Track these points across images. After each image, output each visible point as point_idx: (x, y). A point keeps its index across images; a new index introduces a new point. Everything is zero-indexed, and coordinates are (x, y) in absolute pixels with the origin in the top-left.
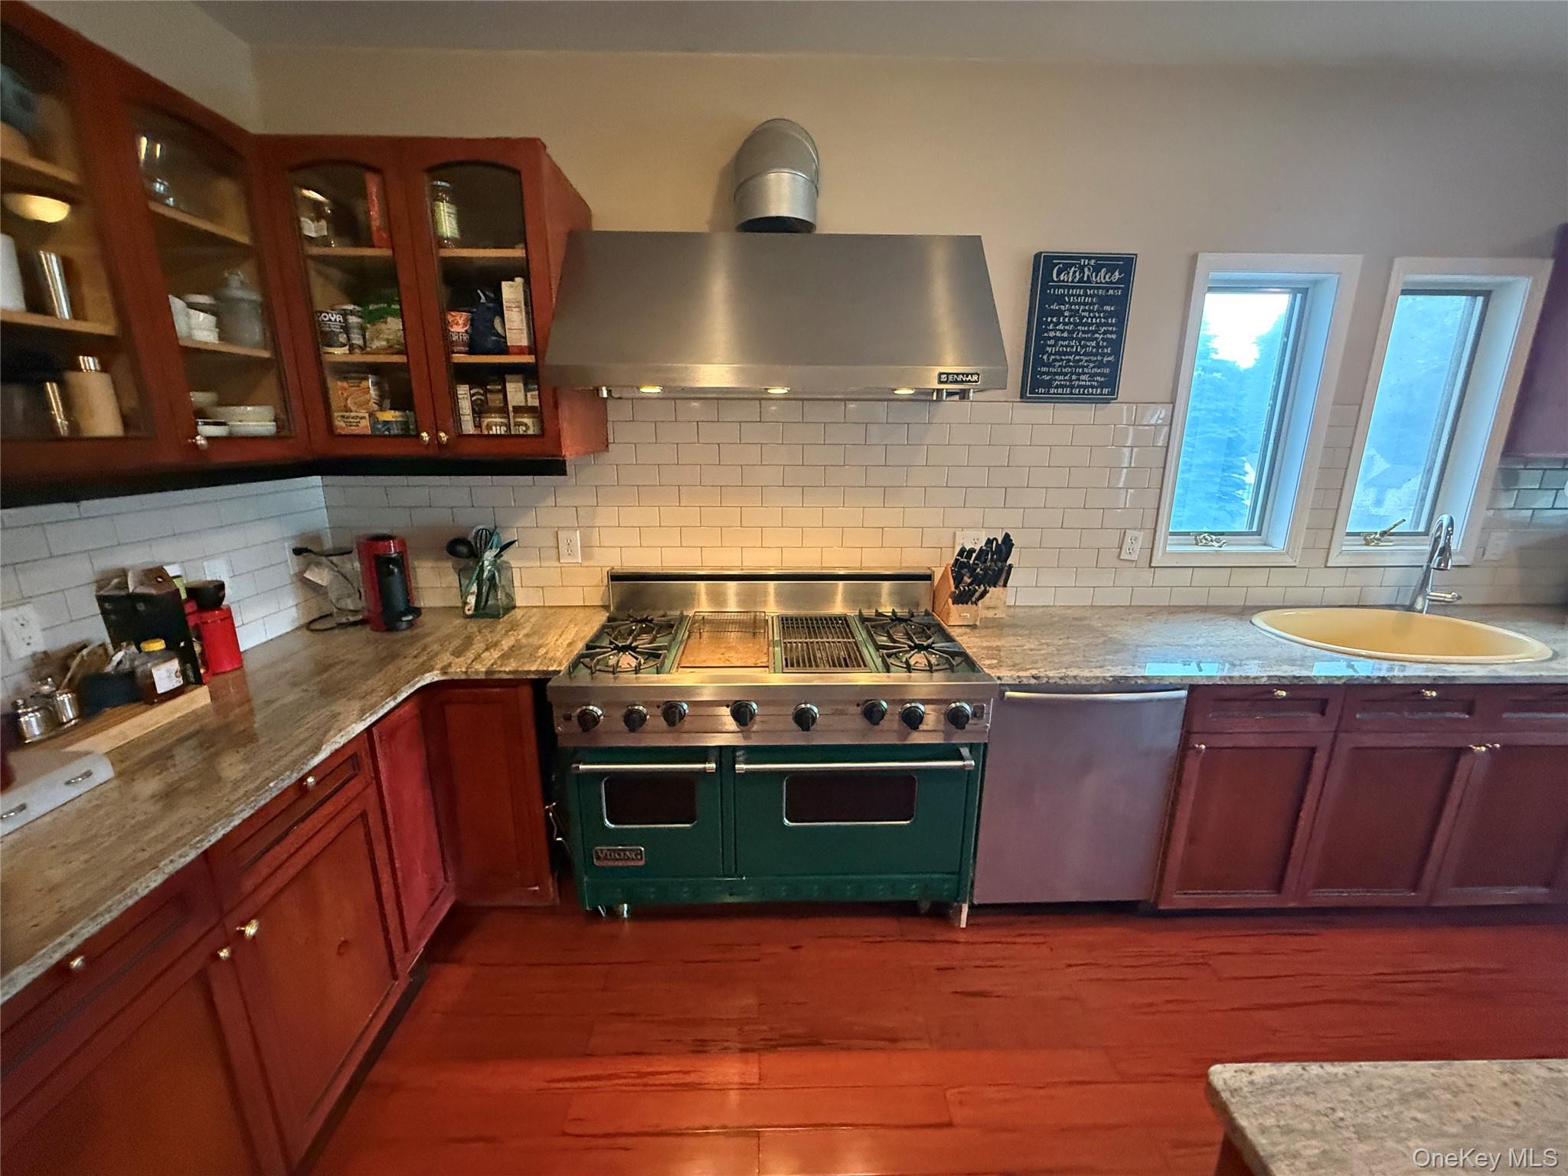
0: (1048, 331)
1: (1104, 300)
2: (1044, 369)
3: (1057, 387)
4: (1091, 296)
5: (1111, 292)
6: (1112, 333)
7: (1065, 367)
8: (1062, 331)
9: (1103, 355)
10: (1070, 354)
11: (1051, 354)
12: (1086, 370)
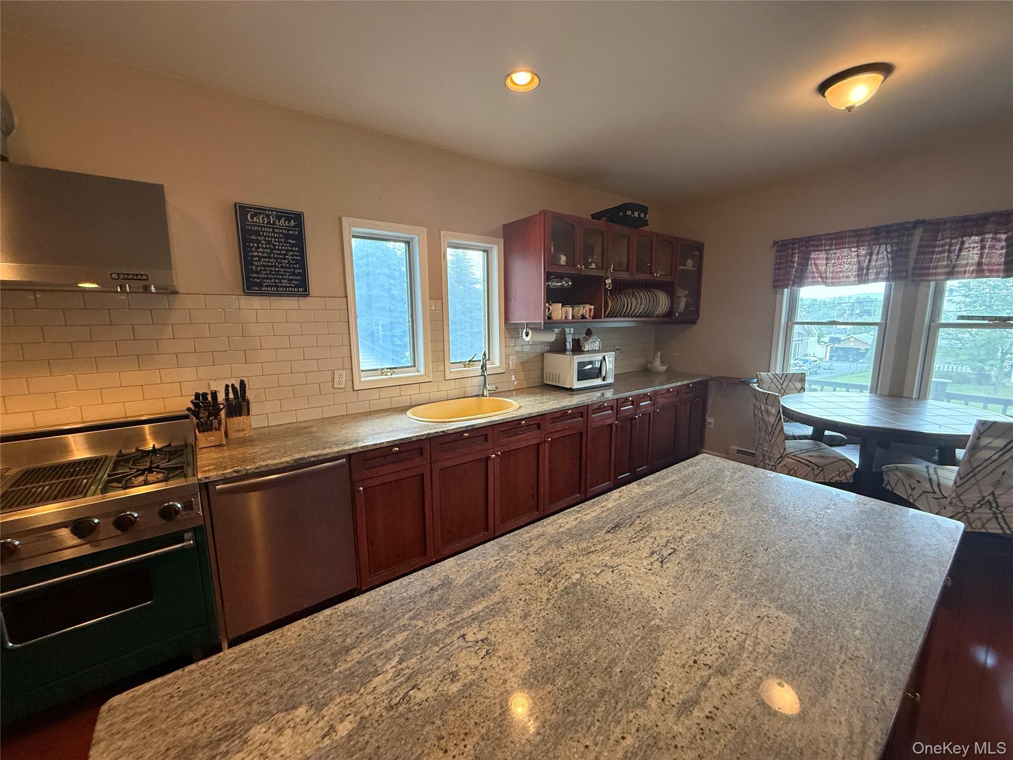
0: (252, 252)
1: (287, 237)
2: (254, 275)
3: (266, 286)
4: (277, 233)
5: (291, 232)
6: (297, 256)
7: (270, 275)
8: (263, 253)
9: (294, 268)
10: (272, 266)
11: (257, 266)
12: (284, 277)
